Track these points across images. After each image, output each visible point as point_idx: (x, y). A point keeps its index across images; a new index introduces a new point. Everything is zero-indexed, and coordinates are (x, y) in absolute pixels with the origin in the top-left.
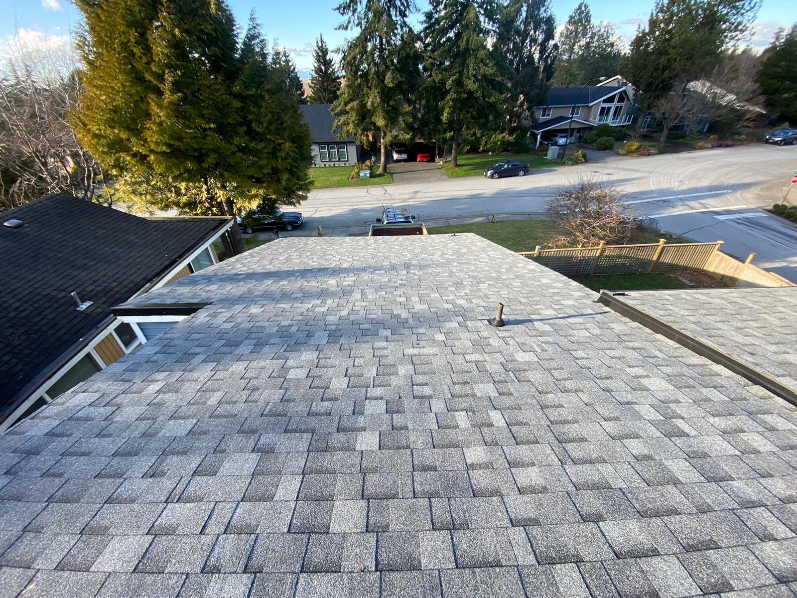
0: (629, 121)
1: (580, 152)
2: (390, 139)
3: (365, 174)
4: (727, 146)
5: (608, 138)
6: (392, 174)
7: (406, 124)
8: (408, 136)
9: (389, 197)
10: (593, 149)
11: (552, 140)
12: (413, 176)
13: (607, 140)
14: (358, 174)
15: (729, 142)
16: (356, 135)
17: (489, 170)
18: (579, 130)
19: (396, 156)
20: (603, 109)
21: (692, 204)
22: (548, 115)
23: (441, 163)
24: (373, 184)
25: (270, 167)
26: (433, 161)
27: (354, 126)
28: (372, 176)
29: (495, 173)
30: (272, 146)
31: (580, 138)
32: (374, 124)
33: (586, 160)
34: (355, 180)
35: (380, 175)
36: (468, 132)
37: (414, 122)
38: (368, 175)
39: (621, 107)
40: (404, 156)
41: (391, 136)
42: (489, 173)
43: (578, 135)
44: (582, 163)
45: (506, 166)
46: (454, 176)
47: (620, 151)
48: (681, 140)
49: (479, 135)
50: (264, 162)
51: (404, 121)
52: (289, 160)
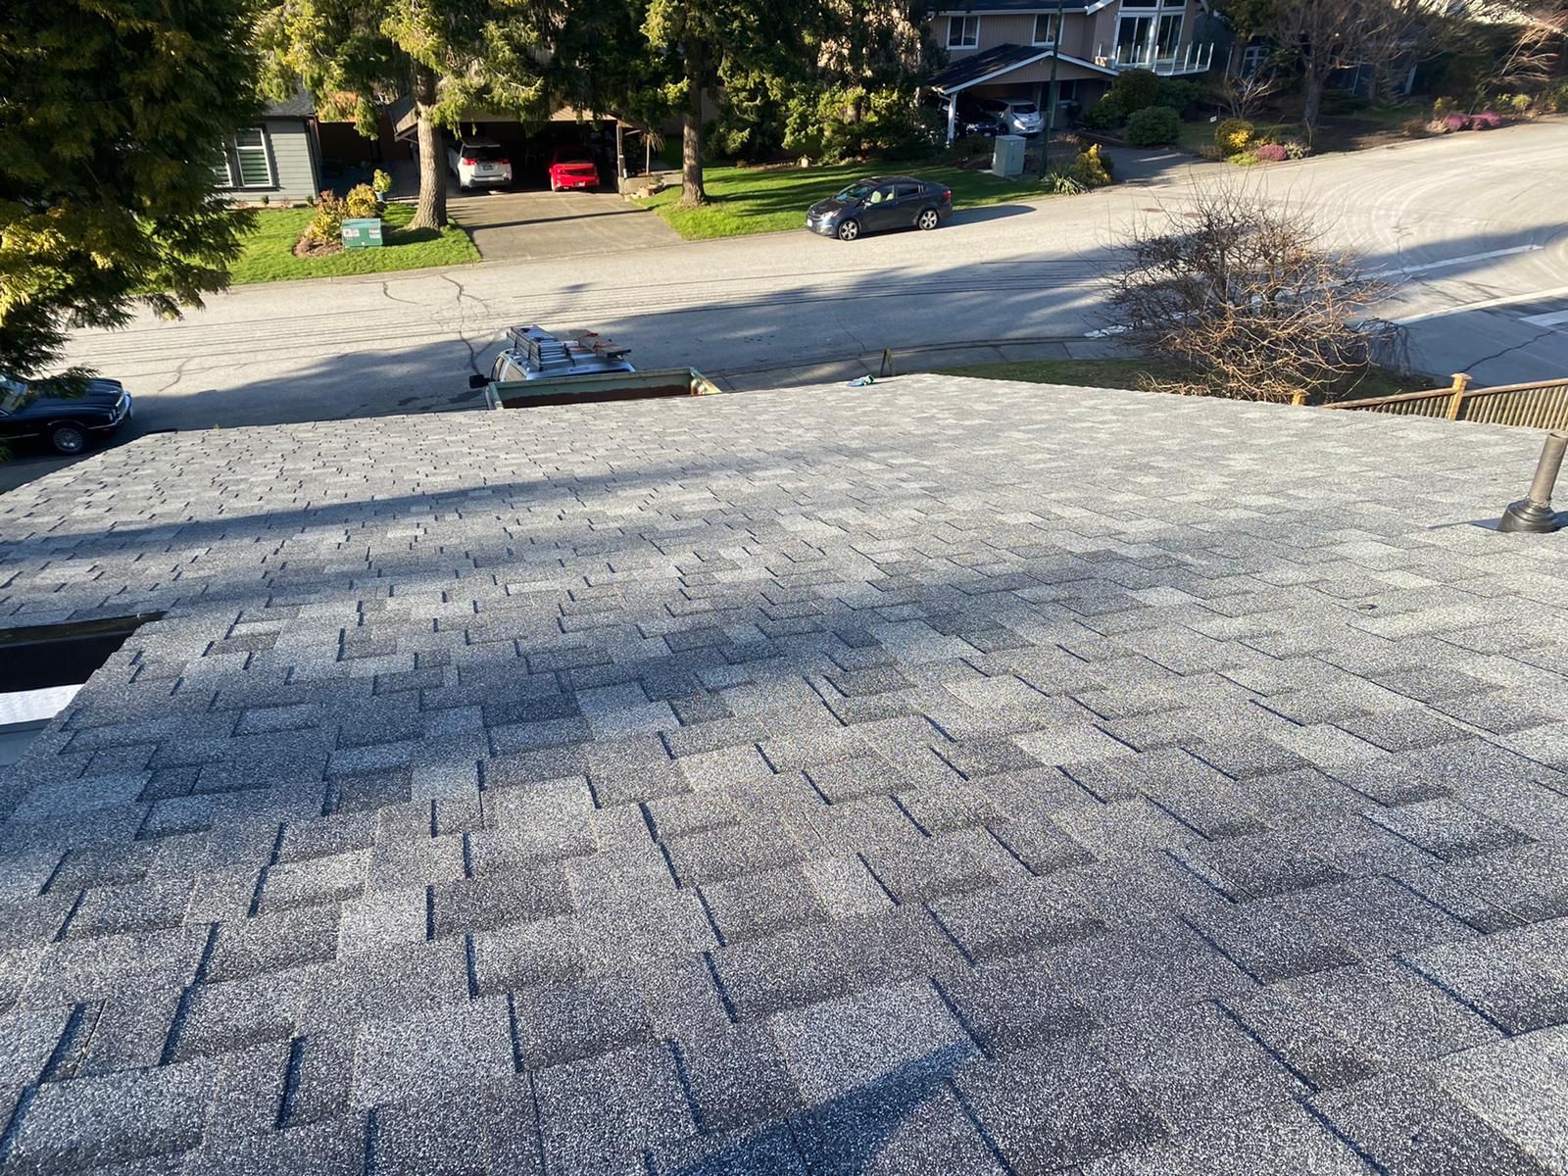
0: (1203, 61)
1: (1093, 150)
2: (461, 99)
3: (365, 233)
4: (1486, 126)
5: (1161, 110)
6: (469, 230)
7: (518, 48)
8: (529, 93)
9: (480, 309)
10: (1120, 146)
11: (994, 120)
12: (553, 235)
13: (1159, 117)
14: (333, 233)
15: (1490, 117)
16: (318, 83)
17: (820, 212)
18: (1066, 88)
19: (467, 172)
20: (1127, 23)
21: (1451, 285)
22: (970, 42)
23: (643, 193)
24: (403, 266)
25: (88, 136)
26: (610, 186)
27: (313, 50)
28: (393, 237)
29: (846, 220)
30: (96, 44)
31: (1071, 113)
32: (388, 46)
33: (1116, 177)
34: (325, 254)
35: (423, 235)
36: (739, 82)
37: (541, 42)
38: (377, 235)
39: (1177, 18)
40: (502, 171)
41: (464, 90)
42: (826, 219)
43: (1064, 104)
44: (1103, 184)
45: (876, 197)
46: (701, 234)
47: (1202, 148)
48: (1356, 116)
49: (775, 94)
50: (56, 113)
51: (508, 38)
52: (187, 104)
